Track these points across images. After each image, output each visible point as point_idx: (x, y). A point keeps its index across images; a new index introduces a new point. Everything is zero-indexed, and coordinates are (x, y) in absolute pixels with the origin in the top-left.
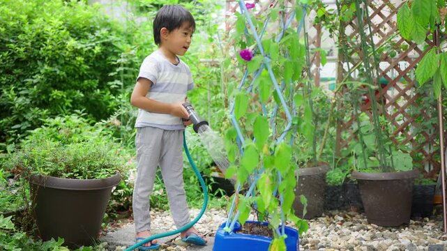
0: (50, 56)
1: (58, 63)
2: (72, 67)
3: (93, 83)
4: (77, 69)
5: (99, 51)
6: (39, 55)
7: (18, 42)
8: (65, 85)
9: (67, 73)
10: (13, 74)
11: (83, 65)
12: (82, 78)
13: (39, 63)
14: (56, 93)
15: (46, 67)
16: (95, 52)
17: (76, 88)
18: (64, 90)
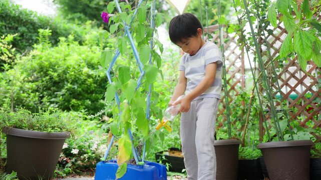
0: (73, 79)
1: (77, 83)
2: (86, 86)
3: (99, 96)
4: (89, 87)
5: (103, 75)
6: (66, 78)
7: (55, 71)
8: (81, 97)
9: (82, 89)
10: (51, 90)
11: (93, 85)
12: (92, 92)
13: (66, 83)
14: (74, 101)
15: (69, 85)
16: (101, 76)
17: (87, 99)
18: (80, 100)
